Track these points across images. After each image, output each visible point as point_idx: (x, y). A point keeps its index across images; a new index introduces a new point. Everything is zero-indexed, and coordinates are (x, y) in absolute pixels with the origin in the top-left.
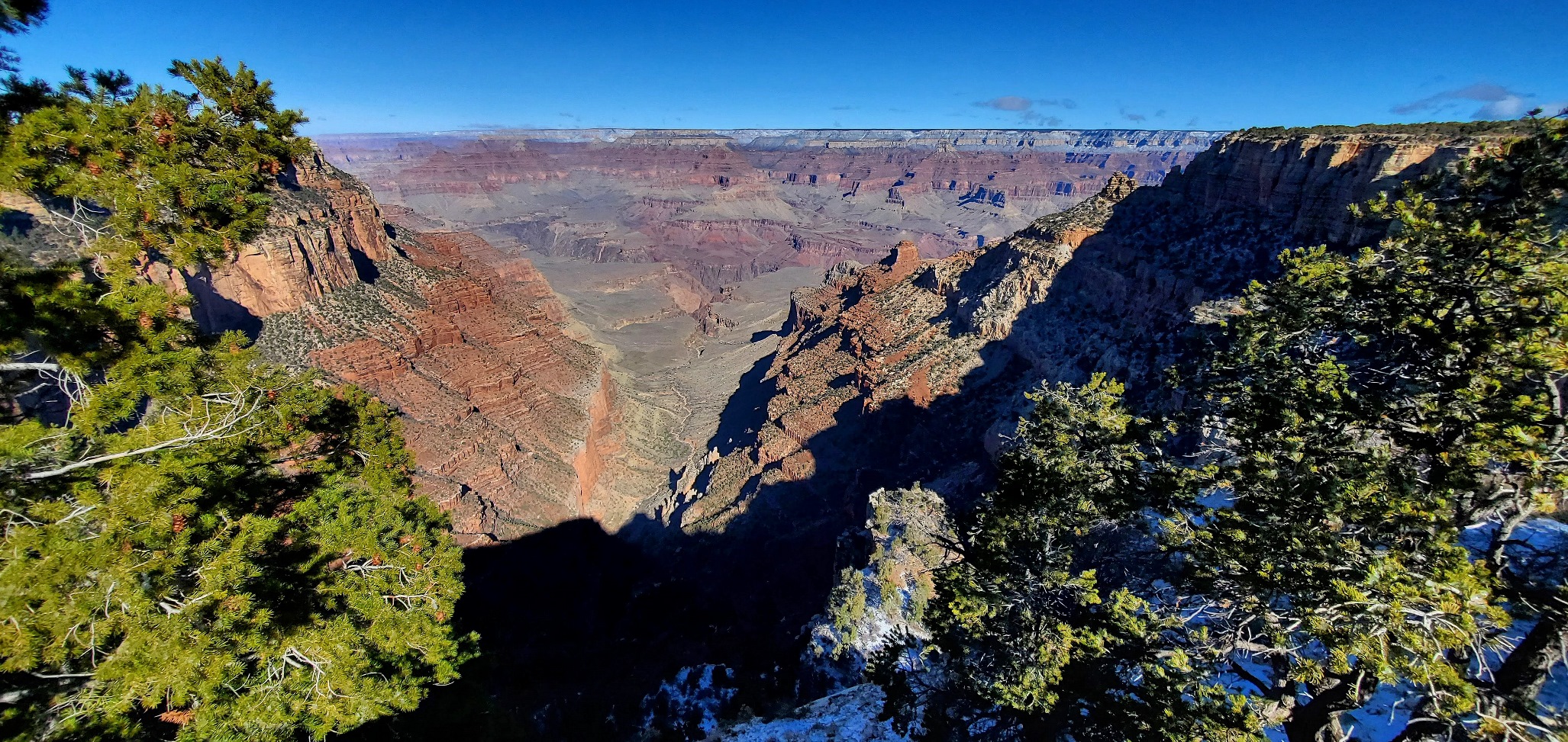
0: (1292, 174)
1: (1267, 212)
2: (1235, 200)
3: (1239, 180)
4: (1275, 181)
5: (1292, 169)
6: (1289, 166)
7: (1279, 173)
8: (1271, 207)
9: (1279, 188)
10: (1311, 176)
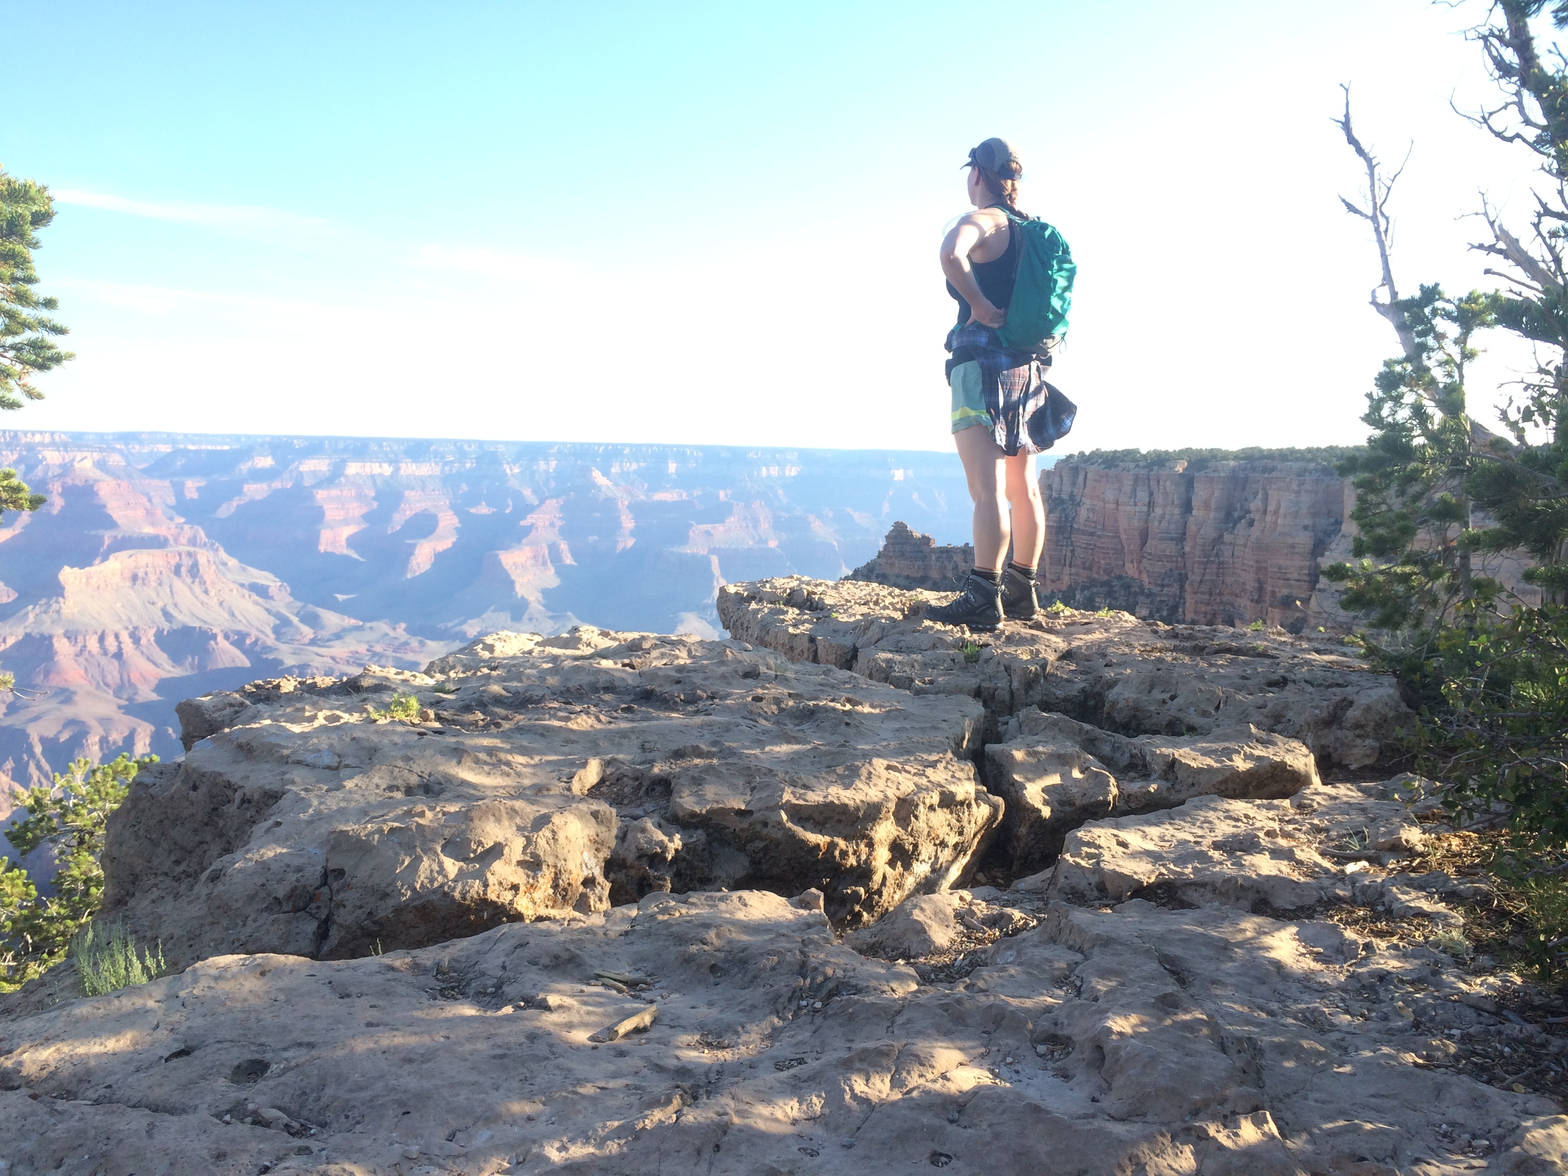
0: (1164, 524)
1: (1141, 587)
2: (1090, 569)
3: (1092, 534)
4: (1144, 536)
5: (1163, 517)
6: (1158, 511)
7: (1147, 521)
8: (1145, 579)
9: (1149, 547)
10: (1192, 528)
